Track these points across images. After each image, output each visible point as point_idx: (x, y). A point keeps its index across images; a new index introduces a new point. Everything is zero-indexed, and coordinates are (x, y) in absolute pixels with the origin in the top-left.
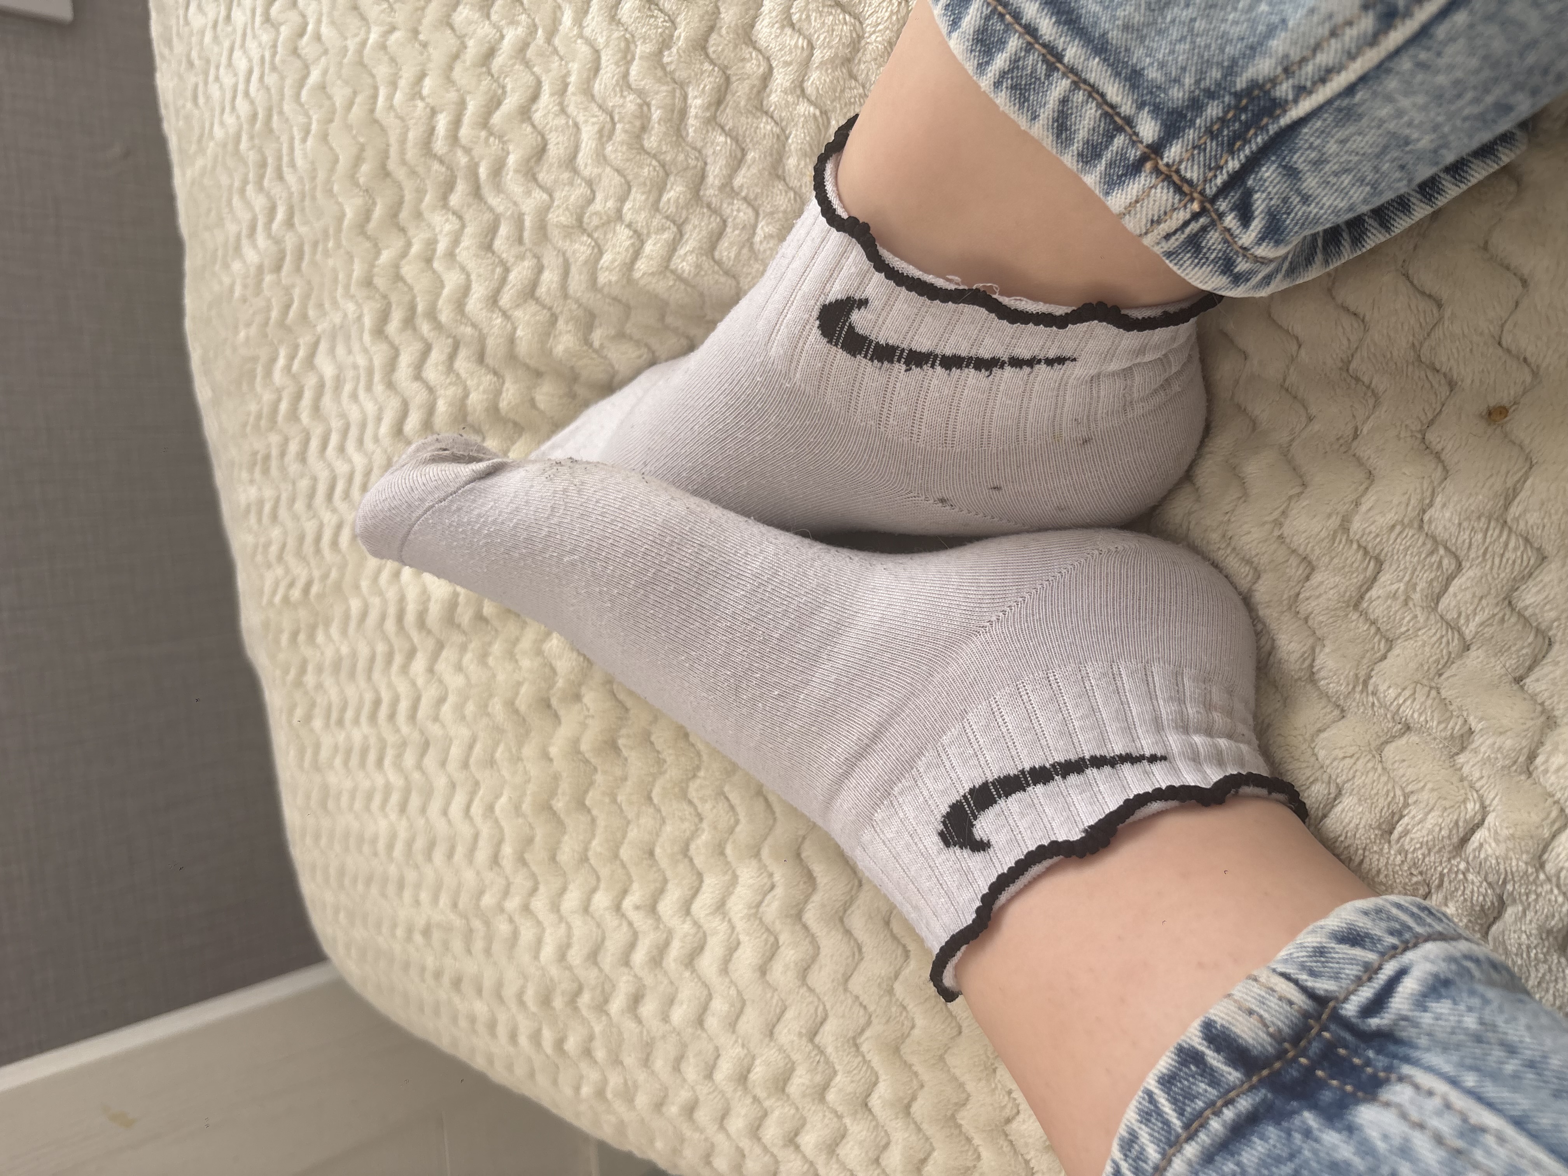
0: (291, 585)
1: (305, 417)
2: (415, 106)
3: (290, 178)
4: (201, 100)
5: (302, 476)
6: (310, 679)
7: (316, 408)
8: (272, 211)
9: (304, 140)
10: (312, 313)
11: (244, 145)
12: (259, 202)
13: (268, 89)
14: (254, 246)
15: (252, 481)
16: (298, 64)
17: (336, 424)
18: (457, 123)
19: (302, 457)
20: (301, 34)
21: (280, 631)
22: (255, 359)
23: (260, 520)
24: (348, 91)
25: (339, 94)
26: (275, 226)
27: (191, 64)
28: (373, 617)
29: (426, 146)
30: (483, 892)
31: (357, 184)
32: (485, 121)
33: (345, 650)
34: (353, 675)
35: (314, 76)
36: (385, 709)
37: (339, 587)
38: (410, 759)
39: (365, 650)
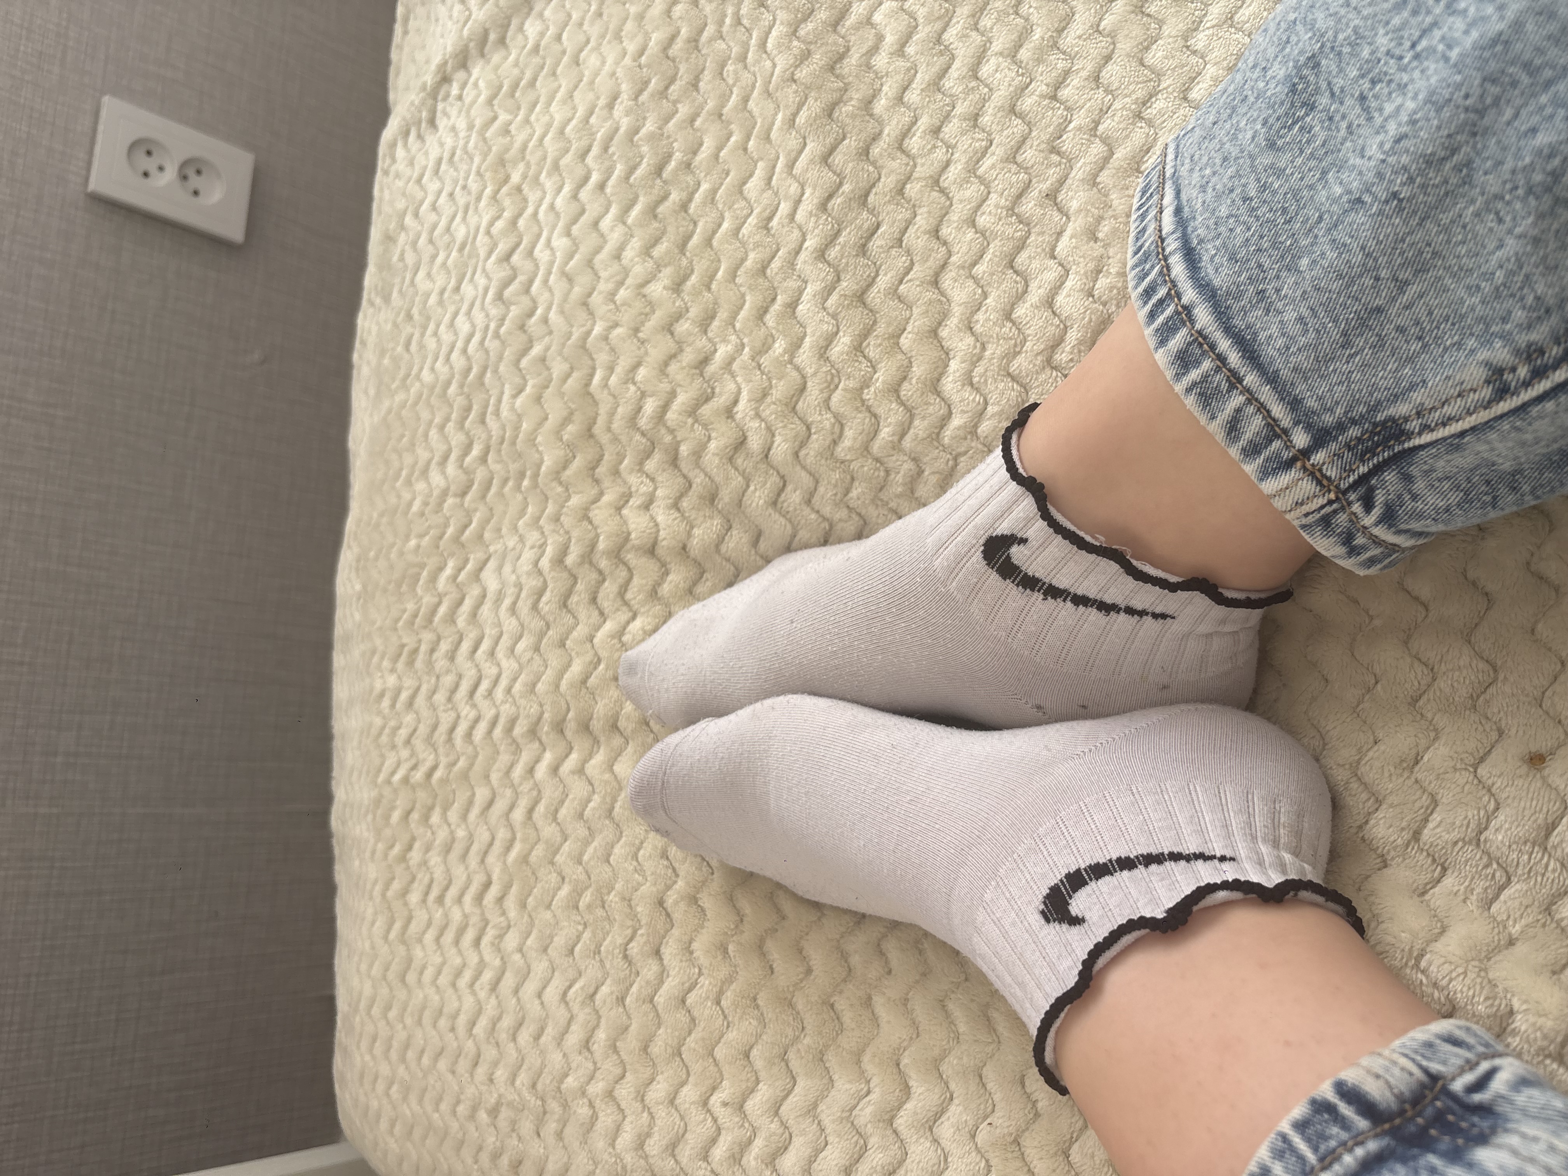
0: (414, 767)
1: (461, 622)
2: (628, 389)
3: (492, 423)
4: (414, 347)
5: (448, 671)
6: (415, 856)
7: (474, 615)
8: (468, 446)
9: (515, 396)
10: (487, 535)
11: (453, 389)
12: (457, 439)
13: (487, 352)
14: (443, 473)
15: (393, 670)
16: (523, 338)
17: (490, 632)
18: (665, 408)
19: (452, 656)
20: (531, 314)
21: (393, 808)
22: (422, 566)
23: (393, 706)
24: (566, 367)
25: (558, 368)
26: (468, 459)
27: (409, 317)
28: (500, 806)
29: (632, 421)
30: (566, 1075)
31: (561, 440)
32: (692, 411)
33: (461, 833)
34: (464, 856)
35: (537, 350)
36: (494, 891)
37: (465, 776)
38: (511, 941)
39: (483, 835)
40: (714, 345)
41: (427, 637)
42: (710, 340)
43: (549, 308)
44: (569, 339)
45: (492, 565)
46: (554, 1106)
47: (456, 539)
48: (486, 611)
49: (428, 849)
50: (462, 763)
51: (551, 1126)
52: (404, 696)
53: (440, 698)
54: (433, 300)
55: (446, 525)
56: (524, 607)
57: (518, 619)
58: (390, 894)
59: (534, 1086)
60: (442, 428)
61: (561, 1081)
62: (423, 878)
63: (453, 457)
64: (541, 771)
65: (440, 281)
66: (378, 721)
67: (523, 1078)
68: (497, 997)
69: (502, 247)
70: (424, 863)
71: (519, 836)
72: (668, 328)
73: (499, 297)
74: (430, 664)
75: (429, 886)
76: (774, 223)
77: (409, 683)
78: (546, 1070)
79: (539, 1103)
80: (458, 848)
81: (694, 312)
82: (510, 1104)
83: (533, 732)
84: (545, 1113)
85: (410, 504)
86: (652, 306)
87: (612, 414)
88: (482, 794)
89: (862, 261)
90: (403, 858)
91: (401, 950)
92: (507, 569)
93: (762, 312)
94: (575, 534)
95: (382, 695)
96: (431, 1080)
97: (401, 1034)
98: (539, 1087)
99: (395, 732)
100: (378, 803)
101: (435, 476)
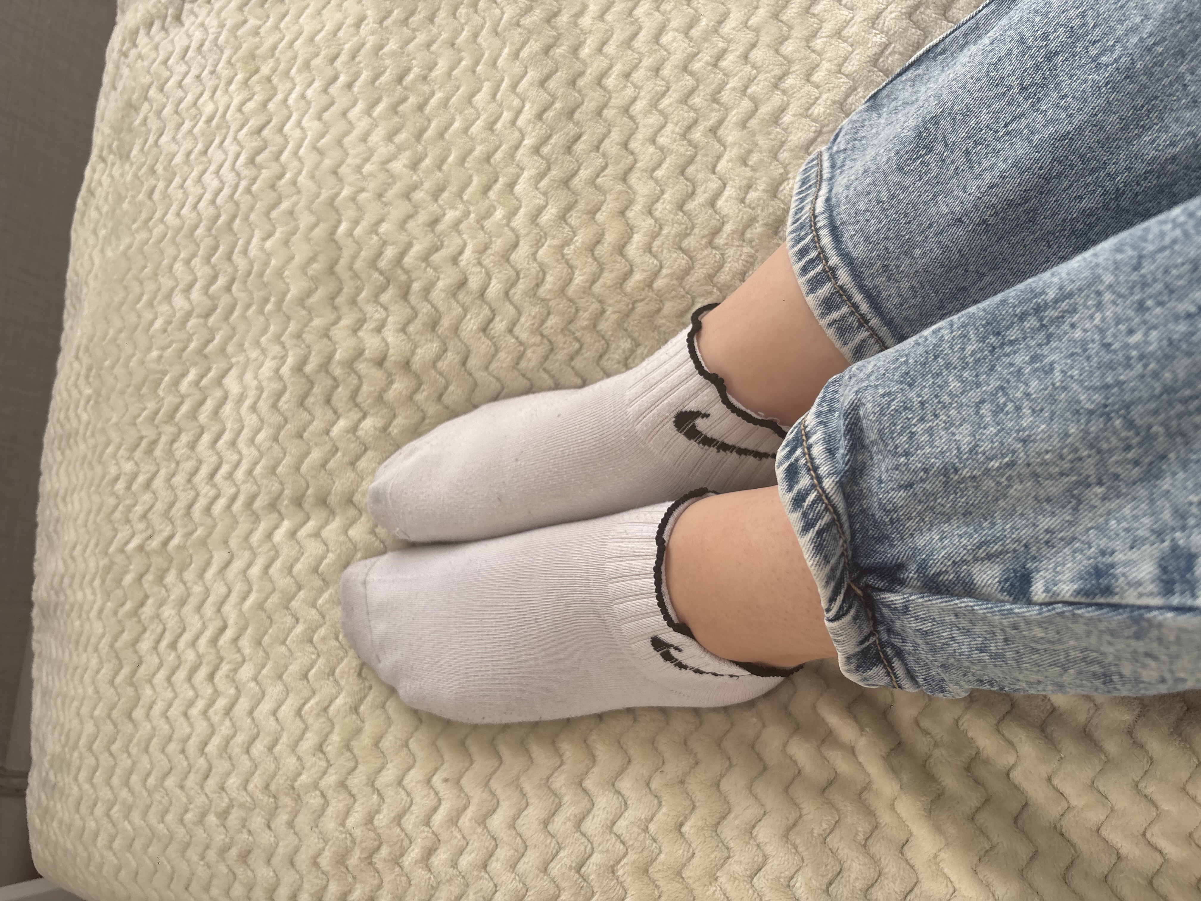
0: (150, 537)
1: (203, 418)
2: (372, 238)
3: (239, 260)
7: (216, 412)
8: (214, 278)
9: (264, 239)
10: (230, 349)
12: (202, 272)
13: (237, 204)
14: (188, 298)
15: (130, 458)
16: (274, 195)
17: (231, 426)
18: (403, 254)
19: (192, 446)
20: (280, 177)
22: (165, 373)
24: (313, 219)
25: (305, 220)
26: (213, 288)
28: (237, 565)
29: (373, 264)
30: (299, 774)
31: (306, 274)
32: (426, 258)
33: (197, 589)
34: (199, 608)
35: (285, 205)
36: (229, 633)
37: (203, 542)
38: (246, 672)
39: (219, 589)
40: (444, 210)
41: (169, 430)
42: (440, 207)
43: (299, 173)
44: (318, 197)
45: (234, 373)
46: (286, 801)
47: (200, 351)
48: (227, 409)
49: (162, 604)
50: (199, 532)
51: (283, 817)
52: (141, 479)
53: (179, 480)
54: (179, 159)
55: (189, 340)
56: (263, 406)
57: (259, 416)
58: (118, 644)
59: (267, 786)
60: (188, 262)
61: (295, 780)
62: (156, 628)
63: (198, 285)
64: (279, 535)
65: (186, 145)
66: (111, 501)
67: (257, 781)
68: (231, 720)
69: (253, 123)
71: (255, 587)
72: (407, 195)
73: (251, 161)
74: (170, 453)
75: (162, 635)
76: (499, 126)
77: (147, 468)
78: (280, 772)
79: (272, 800)
80: (193, 601)
81: (427, 185)
82: (242, 806)
83: (273, 506)
84: (276, 808)
85: (151, 323)
86: (393, 178)
87: (354, 257)
88: (219, 557)
89: (569, 158)
90: (135, 613)
91: (130, 691)
92: (249, 376)
93: (486, 189)
94: (316, 348)
95: (117, 479)
96: (157, 796)
97: (125, 762)
98: (273, 787)
99: (129, 509)
100: (108, 569)
101: (179, 301)
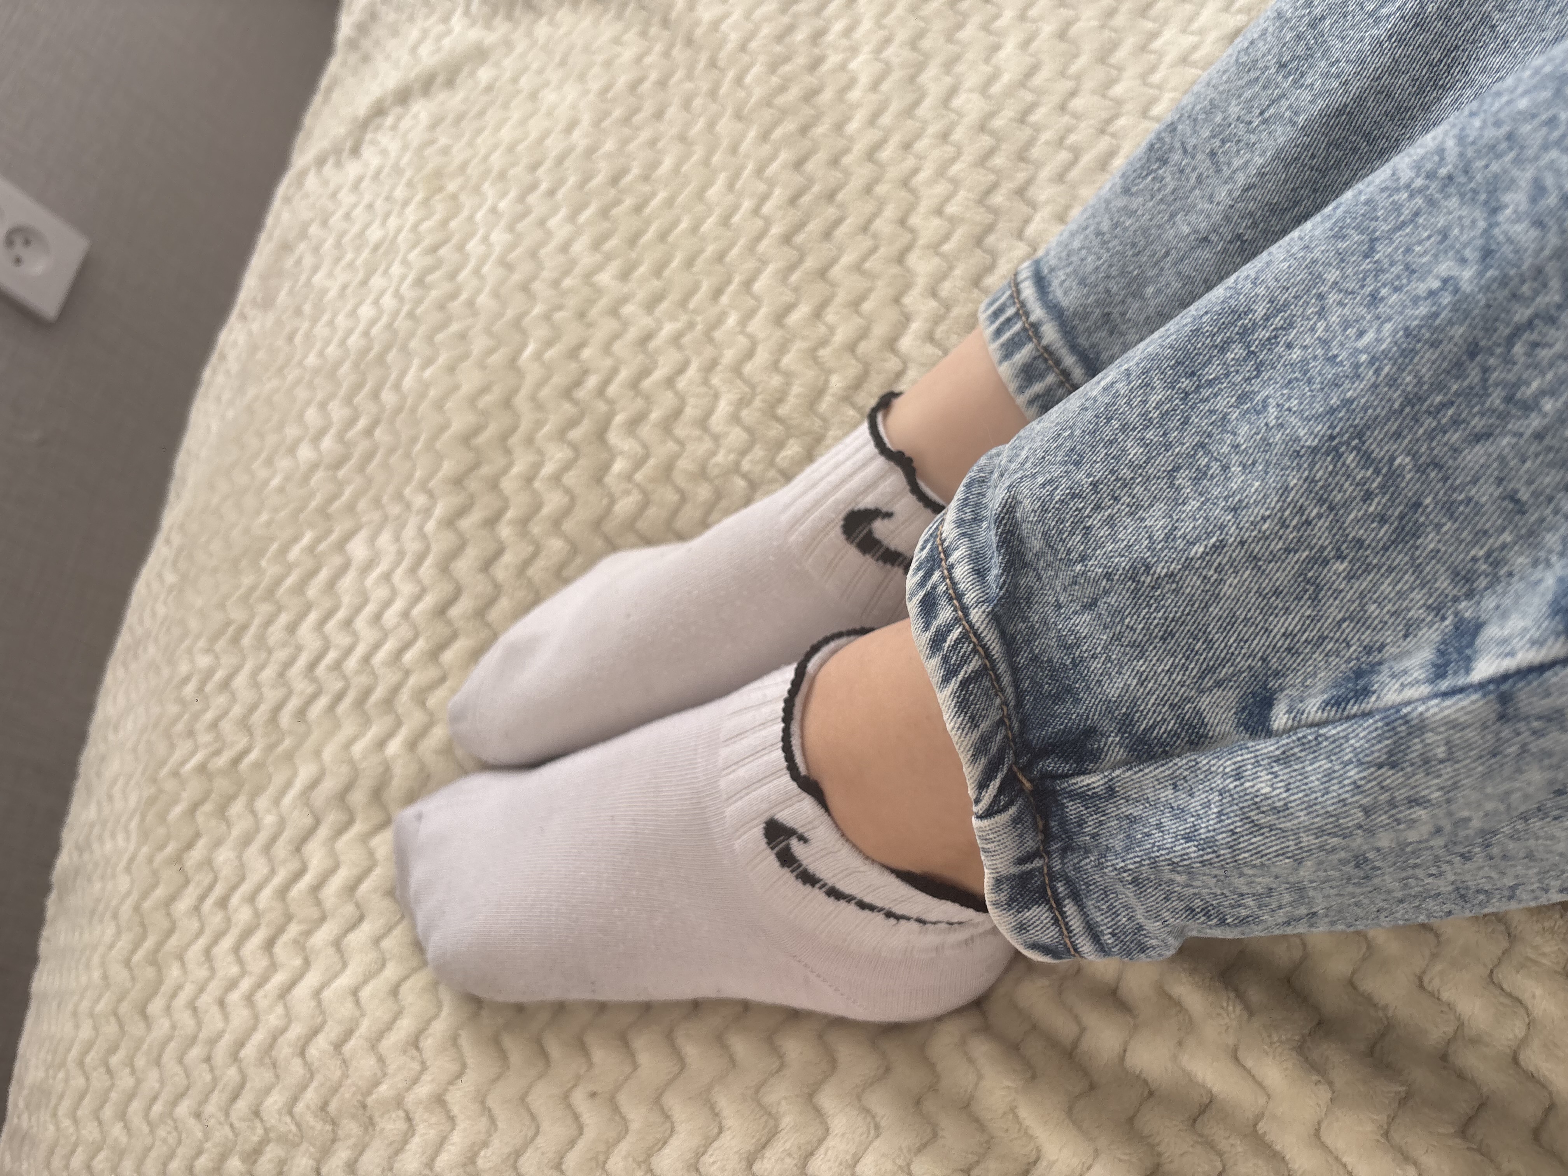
0: (217, 753)
1: (313, 591)
3: (388, 397)
5: (284, 645)
6: (197, 854)
7: (331, 585)
8: (352, 422)
9: (423, 369)
10: (362, 505)
11: (344, 369)
12: (340, 414)
13: (395, 331)
14: (316, 448)
15: (209, 650)
16: (442, 316)
17: (347, 600)
19: (292, 628)
20: (454, 297)
21: (175, 802)
22: (272, 539)
23: (200, 689)
24: (491, 343)
25: (480, 344)
26: (350, 433)
27: (298, 313)
30: (377, 1084)
31: (474, 408)
33: (269, 820)
34: (268, 848)
36: (307, 879)
37: (289, 757)
38: (324, 935)
39: (302, 820)
40: (660, 324)
42: (656, 320)
43: (478, 292)
44: (500, 318)
45: (362, 535)
46: (351, 1128)
47: (322, 510)
48: (347, 582)
49: (218, 843)
50: (286, 744)
51: (341, 1156)
55: (311, 497)
56: (400, 574)
57: (390, 585)
58: (147, 905)
59: (324, 1107)
60: (323, 405)
61: (369, 1093)
62: (201, 880)
63: (332, 431)
64: (394, 746)
65: (343, 279)
66: (173, 709)
67: (310, 1098)
68: (285, 1006)
69: (428, 241)
70: (208, 863)
72: (614, 310)
73: (420, 282)
74: (261, 640)
75: (210, 888)
76: (735, 219)
77: (228, 661)
78: (349, 1081)
79: (329, 1127)
80: (261, 838)
81: (641, 296)
82: (283, 1139)
83: (388, 703)
84: (334, 1141)
85: (266, 483)
86: (599, 292)
88: (306, 773)
89: (827, 245)
90: (177, 860)
91: (150, 972)
92: (384, 539)
94: (479, 500)
95: (186, 680)
96: (162, 1132)
97: (125, 1081)
98: (333, 1107)
99: (196, 717)
100: (152, 801)
101: (305, 453)
